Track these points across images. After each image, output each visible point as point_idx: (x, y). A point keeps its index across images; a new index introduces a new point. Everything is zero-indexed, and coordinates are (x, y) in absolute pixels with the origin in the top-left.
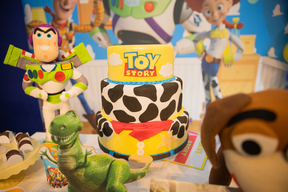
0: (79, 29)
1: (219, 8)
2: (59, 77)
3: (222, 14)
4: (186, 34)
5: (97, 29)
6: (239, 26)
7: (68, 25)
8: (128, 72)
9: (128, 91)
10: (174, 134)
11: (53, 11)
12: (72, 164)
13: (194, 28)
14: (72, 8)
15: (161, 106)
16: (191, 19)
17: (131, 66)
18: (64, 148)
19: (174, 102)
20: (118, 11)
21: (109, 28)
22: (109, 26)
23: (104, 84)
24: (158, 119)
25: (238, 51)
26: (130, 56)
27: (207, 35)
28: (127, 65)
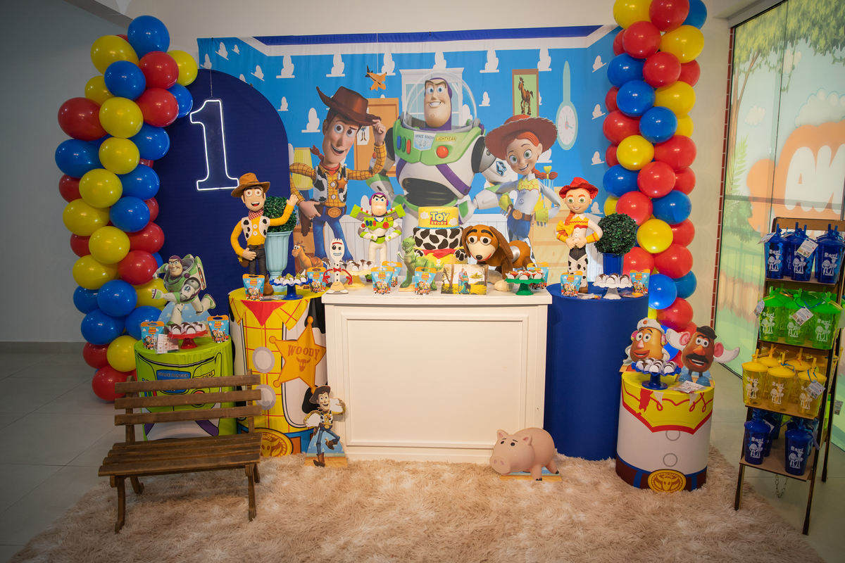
0: (354, 175)
1: (527, 155)
2: (386, 226)
3: (530, 162)
4: (487, 184)
5: (377, 175)
6: (553, 176)
7: (340, 170)
8: (432, 223)
9: (432, 232)
10: (457, 256)
11: (322, 152)
12: (410, 261)
13: (498, 178)
14: (347, 150)
15: (450, 241)
16: (494, 167)
17: (434, 219)
18: (407, 252)
19: (457, 239)
20: (404, 156)
21: (392, 176)
22: (392, 172)
23: (415, 230)
24: (448, 247)
25: (553, 206)
26: (434, 214)
27: (514, 186)
28: (432, 218)
